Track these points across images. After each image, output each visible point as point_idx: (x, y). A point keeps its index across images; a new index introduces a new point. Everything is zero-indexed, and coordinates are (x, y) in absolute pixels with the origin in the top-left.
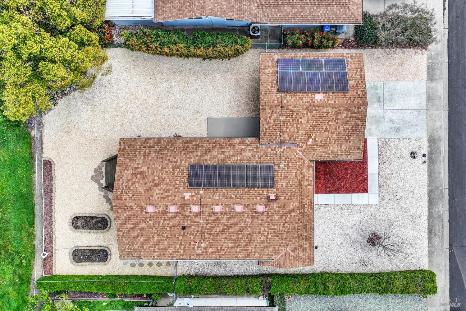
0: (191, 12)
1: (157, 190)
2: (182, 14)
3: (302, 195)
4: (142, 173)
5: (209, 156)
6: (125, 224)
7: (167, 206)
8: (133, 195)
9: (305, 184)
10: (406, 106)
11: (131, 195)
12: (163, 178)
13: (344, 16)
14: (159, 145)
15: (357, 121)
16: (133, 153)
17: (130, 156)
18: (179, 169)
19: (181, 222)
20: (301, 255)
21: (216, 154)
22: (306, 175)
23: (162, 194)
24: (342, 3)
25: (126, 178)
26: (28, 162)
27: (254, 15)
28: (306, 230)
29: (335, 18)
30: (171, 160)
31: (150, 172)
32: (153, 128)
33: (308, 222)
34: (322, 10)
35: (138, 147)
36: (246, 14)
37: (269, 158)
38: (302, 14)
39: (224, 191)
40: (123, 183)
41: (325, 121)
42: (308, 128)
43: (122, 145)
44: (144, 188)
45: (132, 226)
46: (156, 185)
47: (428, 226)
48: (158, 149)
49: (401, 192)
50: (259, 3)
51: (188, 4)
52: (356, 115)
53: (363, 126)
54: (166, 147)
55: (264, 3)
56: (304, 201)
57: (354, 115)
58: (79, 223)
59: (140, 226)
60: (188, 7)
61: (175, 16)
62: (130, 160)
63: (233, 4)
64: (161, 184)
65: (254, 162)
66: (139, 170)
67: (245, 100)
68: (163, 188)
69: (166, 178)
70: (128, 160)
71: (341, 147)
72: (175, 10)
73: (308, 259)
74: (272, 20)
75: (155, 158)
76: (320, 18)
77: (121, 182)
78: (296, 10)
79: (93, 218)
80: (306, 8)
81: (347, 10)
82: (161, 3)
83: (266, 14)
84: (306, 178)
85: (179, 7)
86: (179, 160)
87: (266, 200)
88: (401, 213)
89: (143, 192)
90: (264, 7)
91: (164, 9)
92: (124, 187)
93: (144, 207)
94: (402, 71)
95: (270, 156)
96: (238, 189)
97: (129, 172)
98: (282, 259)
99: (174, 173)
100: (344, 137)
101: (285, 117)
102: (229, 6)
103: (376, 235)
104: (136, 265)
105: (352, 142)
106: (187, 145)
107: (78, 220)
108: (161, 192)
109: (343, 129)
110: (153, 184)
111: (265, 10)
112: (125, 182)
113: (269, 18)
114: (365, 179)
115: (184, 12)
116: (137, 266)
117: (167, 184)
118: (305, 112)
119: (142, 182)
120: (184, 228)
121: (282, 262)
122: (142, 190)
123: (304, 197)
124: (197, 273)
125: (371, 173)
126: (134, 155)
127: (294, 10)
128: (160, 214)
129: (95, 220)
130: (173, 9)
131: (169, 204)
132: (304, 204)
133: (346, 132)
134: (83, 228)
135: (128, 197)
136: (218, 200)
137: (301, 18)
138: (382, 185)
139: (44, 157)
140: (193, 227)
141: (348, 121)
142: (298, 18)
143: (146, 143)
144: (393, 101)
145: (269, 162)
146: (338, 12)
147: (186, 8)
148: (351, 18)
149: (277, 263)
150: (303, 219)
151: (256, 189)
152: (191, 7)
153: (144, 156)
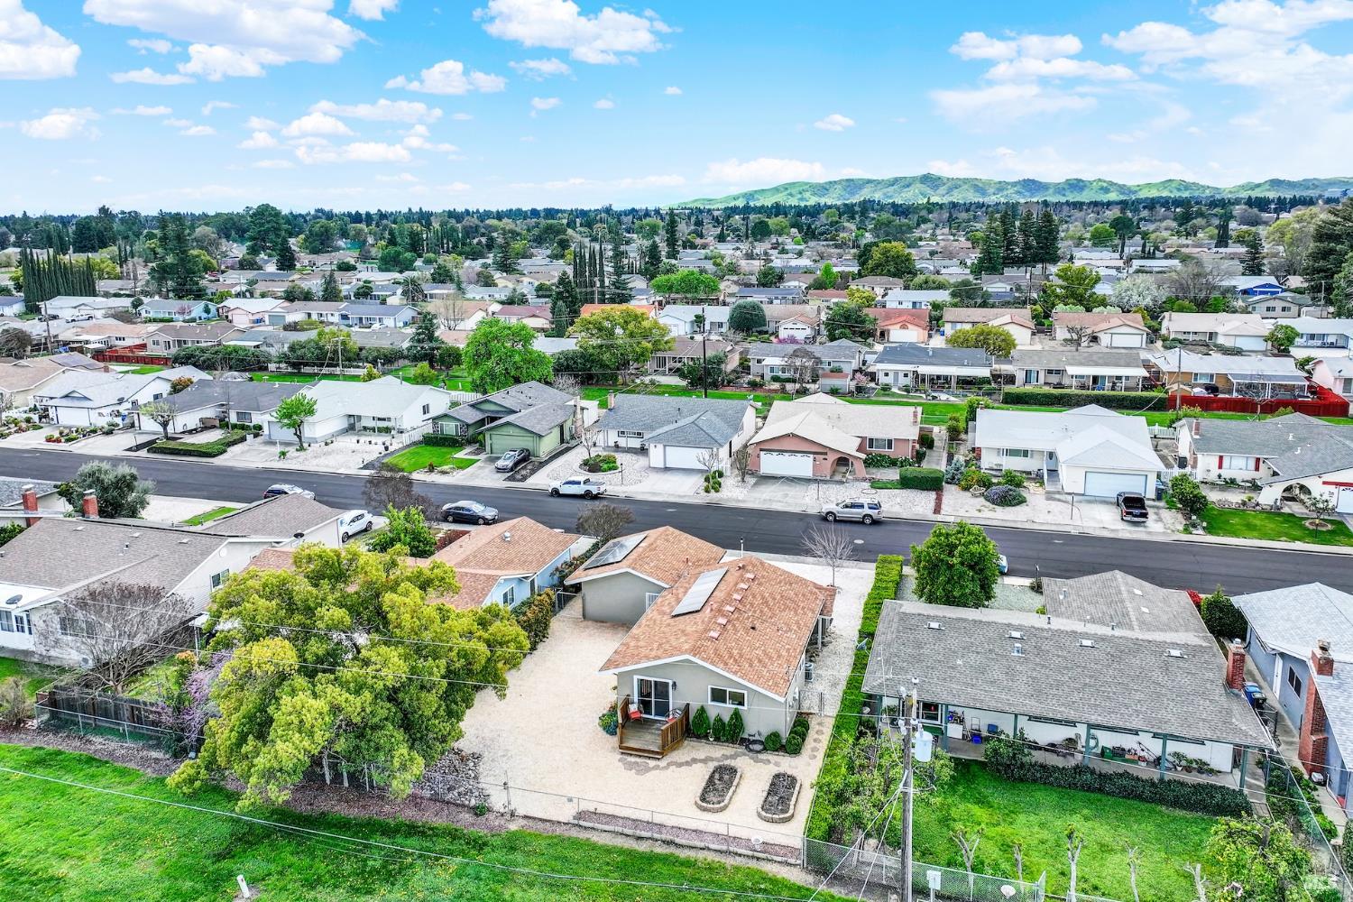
58: (714, 799)
120: (753, 628)
129: (716, 781)
139: (566, 820)
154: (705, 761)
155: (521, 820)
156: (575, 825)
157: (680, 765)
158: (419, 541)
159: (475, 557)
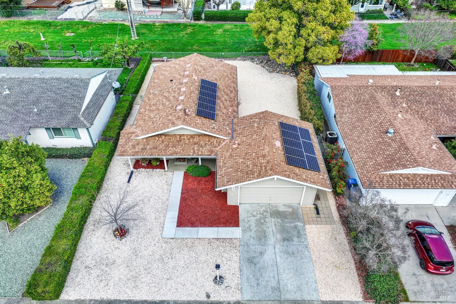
3: (186, 145)
9: (196, 148)
10: (282, 271)
13: (365, 172)
15: (258, 172)
19: (176, 79)
20: (130, 144)
22: (204, 149)
23: (198, 69)
24: (377, 167)
27: (342, 116)
28: (151, 149)
29: (360, 166)
30: (221, 79)
33: (159, 150)
34: (364, 155)
36: (340, 110)
39: (196, 92)
41: (255, 150)
42: (248, 141)
47: (120, 300)
49: (172, 263)
52: (264, 169)
53: (252, 178)
56: (179, 147)
57: (264, 168)
59: (177, 66)
63: (345, 101)
65: (218, 112)
68: (202, 71)
71: (230, 168)
73: (124, 151)
74: (341, 128)
76: (356, 156)
78: (357, 139)
80: (361, 145)
81: (372, 173)
84: (201, 148)
88: (146, 263)
93: (190, 63)
94: (327, 267)
95: (222, 122)
99: (212, 77)
100: (241, 167)
101: (257, 126)
102: (342, 99)
103: (125, 232)
105: (235, 174)
109: (248, 164)
113: (342, 126)
114: (193, 225)
118: (262, 136)
120: (172, 81)
123: (183, 147)
125: (199, 230)
127: (356, 138)
128: (184, 70)
132: (177, 147)
133: (245, 167)
137: (350, 144)
138: (184, 242)
140: (171, 84)
141: (257, 166)
142: (349, 142)
144: (286, 256)
145: (218, 118)
146: (367, 167)
148: (365, 178)
150: (163, 145)
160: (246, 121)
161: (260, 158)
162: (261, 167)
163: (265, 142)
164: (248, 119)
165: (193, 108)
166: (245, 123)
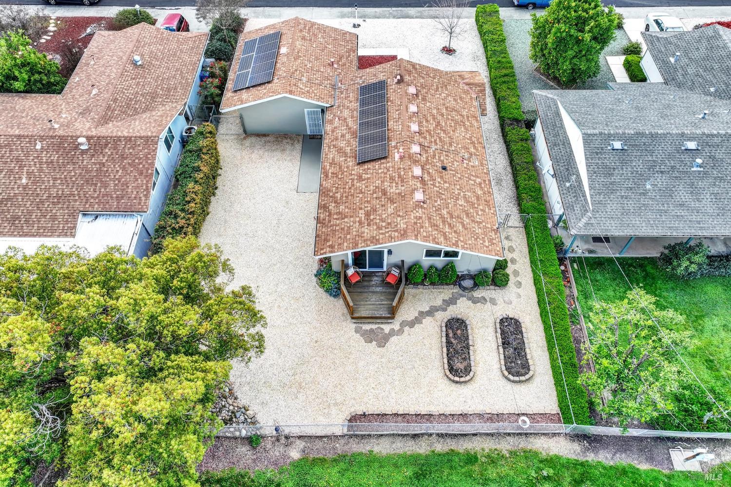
0: (149, 156)
1: (392, 191)
2: (148, 169)
4: (368, 214)
5: (347, 148)
6: (445, 234)
7: (413, 177)
8: (399, 216)
11: (399, 219)
12: (374, 188)
14: (328, 205)
15: (314, 28)
16: (337, 233)
17: (343, 236)
18: (363, 174)
19: (436, 168)
21: (345, 142)
23: (397, 184)
25: (375, 232)
26: (351, 463)
30: (350, 186)
31: (366, 205)
32: (305, 257)
35: (329, 230)
37: (351, 94)
38: (184, 72)
39: (392, 123)
40: (382, 234)
41: (312, 49)
42: (318, 63)
43: (325, 250)
44: (389, 205)
45: (447, 226)
46: (384, 193)
48: (333, 205)
50: (159, 103)
51: (137, 161)
53: (321, 25)
54: (331, 197)
55: (161, 100)
57: (307, 28)
58: (459, 365)
59: (446, 216)
60: (141, 161)
61: (147, 179)
62: (349, 233)
64: (383, 188)
65: (356, 105)
66: (363, 219)
67: (278, 154)
68: (389, 184)
69: (374, 185)
70: (348, 237)
72: (139, 180)
75: (347, 204)
77: (381, 236)
78: (178, 76)
79: (449, 343)
82: (123, 201)
83: (174, 101)
85: (136, 174)
86: (350, 177)
87: (402, 84)
89: (395, 205)
90: (166, 100)
91: (133, 196)
92: (387, 230)
93: (417, 203)
95: (349, 93)
96: (389, 111)
97: (366, 231)
98: (474, 88)
99: (368, 178)
101: (303, 77)
104: (518, 281)
106: (330, 174)
107: (455, 368)
108: (394, 184)
109: (322, 39)
110: (383, 197)
111: (169, 100)
112: (381, 232)
113: (181, 99)
115: (146, 166)
116: (518, 279)
117: (383, 182)
119: (380, 211)
120: (444, 168)
121: (478, 88)
122: (392, 207)
124: (514, 204)
126: (340, 231)
128: (426, 187)
129: (452, 340)
130: (136, 182)
131: (410, 173)
133: (327, 38)
134: (467, 358)
135: (402, 222)
136: (403, 126)
139: (341, 431)
140: (442, 158)
141: (313, 34)
143: (324, 222)
145: (356, 92)
147: (141, 163)
149: (481, 95)
151: (389, 95)
152: (141, 156)
153: (343, 219)
154: (431, 312)
155: (298, 442)
156: (351, 436)
157: (412, 324)
158: (40, 73)
159: (115, 100)
160: (316, 92)
161: (308, 38)
162: (309, 30)
163: (298, 52)
164: (313, 95)
165: (391, 91)
166: (318, 91)
